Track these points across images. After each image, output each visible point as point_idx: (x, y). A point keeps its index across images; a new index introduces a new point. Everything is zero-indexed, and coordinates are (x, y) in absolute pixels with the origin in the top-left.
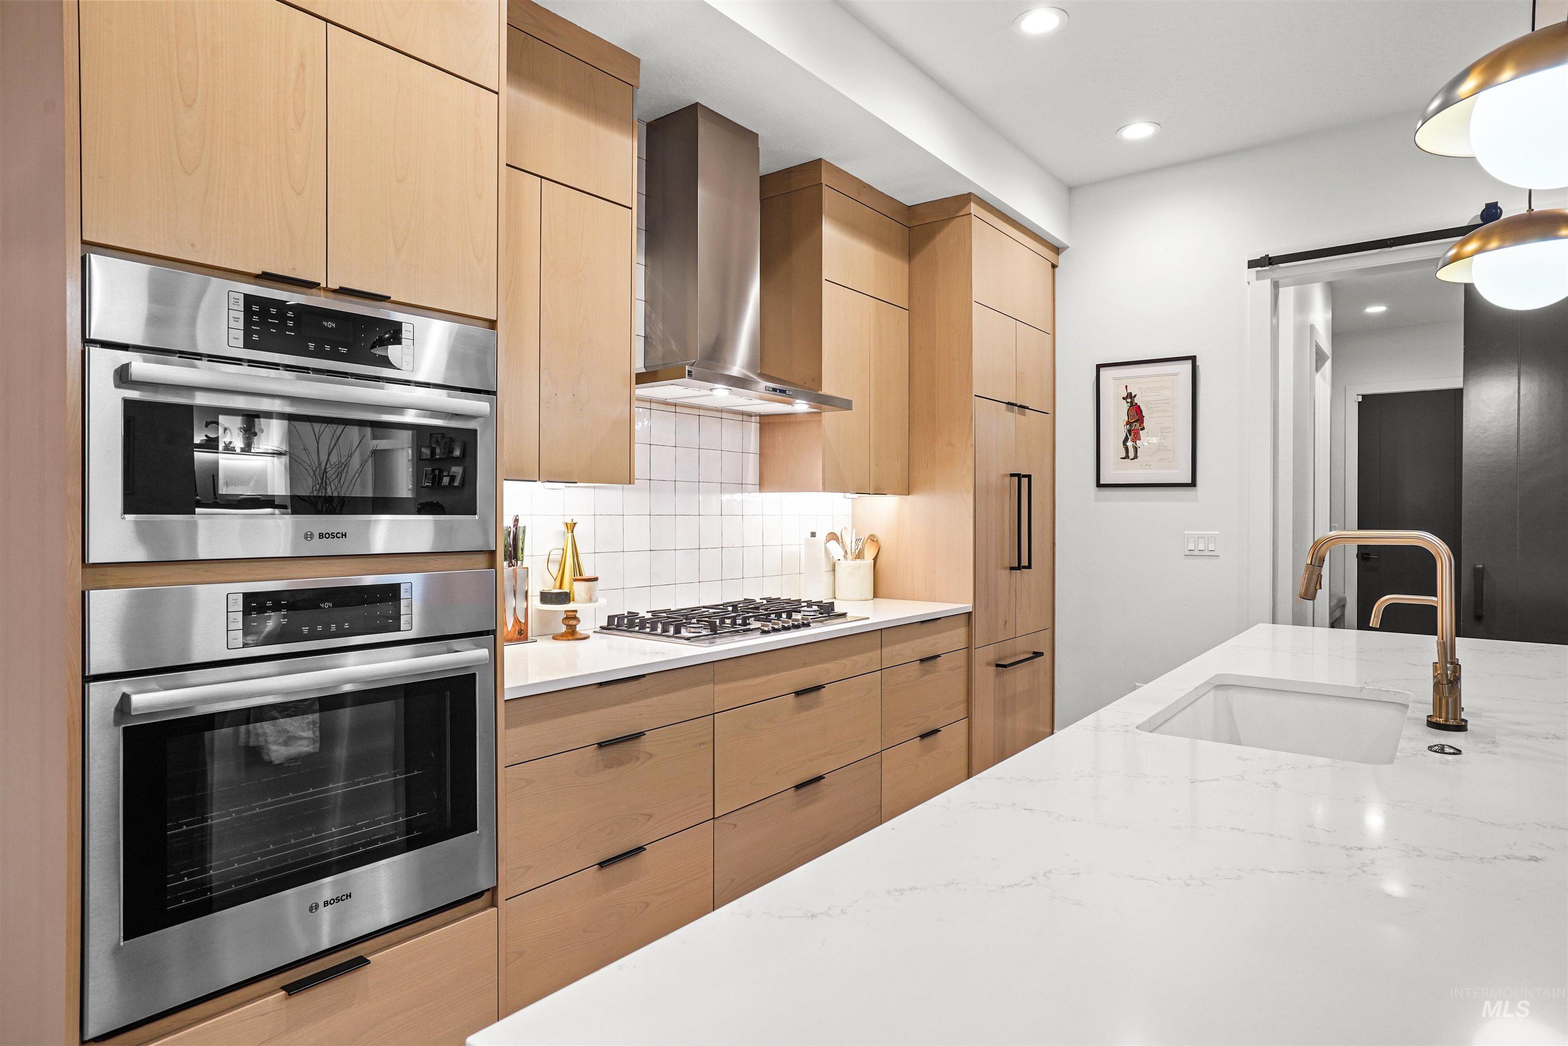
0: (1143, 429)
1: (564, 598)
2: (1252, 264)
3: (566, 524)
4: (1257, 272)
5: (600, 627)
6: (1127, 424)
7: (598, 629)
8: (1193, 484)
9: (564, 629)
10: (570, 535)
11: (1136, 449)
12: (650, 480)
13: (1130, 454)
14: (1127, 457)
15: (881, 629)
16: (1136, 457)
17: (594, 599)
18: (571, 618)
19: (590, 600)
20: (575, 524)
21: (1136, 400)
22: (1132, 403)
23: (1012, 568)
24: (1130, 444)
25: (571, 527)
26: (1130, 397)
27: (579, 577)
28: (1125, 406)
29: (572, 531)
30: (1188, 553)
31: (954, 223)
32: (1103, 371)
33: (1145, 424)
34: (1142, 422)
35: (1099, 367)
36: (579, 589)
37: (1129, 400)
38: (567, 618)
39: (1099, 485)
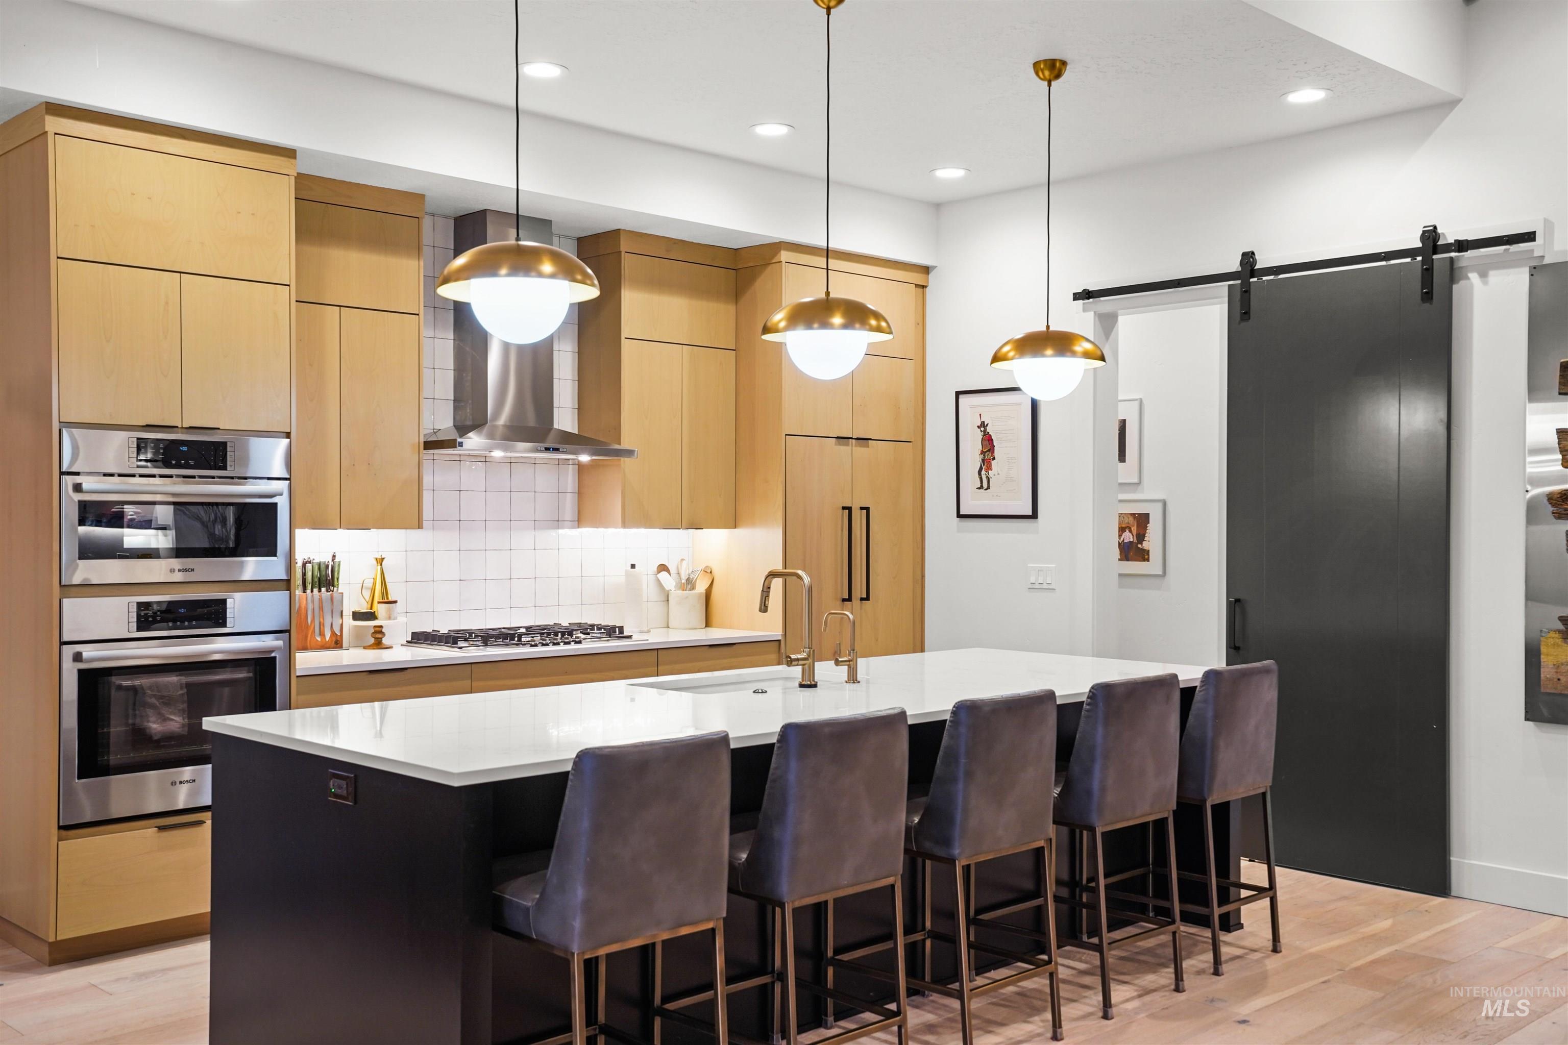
0: (994, 459)
1: (371, 616)
2: (1077, 297)
3: (376, 559)
4: (1084, 304)
5: (407, 641)
6: (981, 454)
7: (405, 643)
8: (1034, 515)
9: (372, 641)
10: (379, 567)
11: (988, 479)
12: (460, 520)
13: (984, 485)
14: (981, 487)
15: (657, 649)
16: (988, 488)
17: (392, 617)
18: (379, 632)
19: (390, 618)
20: (383, 559)
21: (989, 429)
22: (985, 431)
23: (844, 600)
24: (983, 472)
25: (380, 561)
26: (983, 425)
27: (386, 600)
28: (979, 435)
29: (381, 565)
30: (1031, 586)
31: (769, 268)
32: (962, 399)
33: (996, 454)
34: (993, 452)
35: (958, 394)
36: (380, 609)
37: (982, 429)
38: (375, 632)
39: (959, 515)
